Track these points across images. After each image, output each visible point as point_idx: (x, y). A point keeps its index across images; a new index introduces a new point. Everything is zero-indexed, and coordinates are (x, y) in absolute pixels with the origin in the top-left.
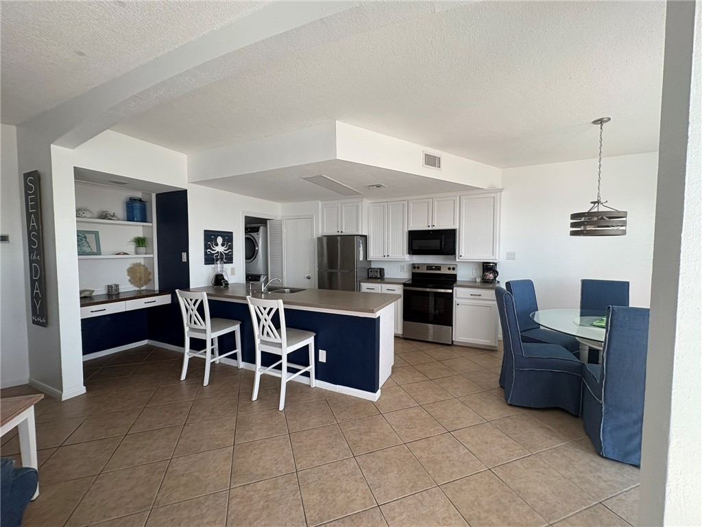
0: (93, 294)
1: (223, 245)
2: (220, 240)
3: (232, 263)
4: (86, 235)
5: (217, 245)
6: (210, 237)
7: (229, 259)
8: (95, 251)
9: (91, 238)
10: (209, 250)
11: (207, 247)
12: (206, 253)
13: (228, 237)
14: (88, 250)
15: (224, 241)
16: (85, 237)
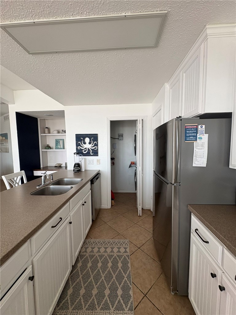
0: (62, 165)
1: (90, 143)
2: (87, 140)
3: (98, 156)
4: (60, 141)
5: (85, 143)
6: (80, 138)
7: (95, 153)
8: (62, 147)
9: (61, 142)
10: (79, 147)
11: (78, 145)
12: (77, 149)
13: (94, 138)
14: (59, 147)
15: (90, 140)
16: (59, 142)
